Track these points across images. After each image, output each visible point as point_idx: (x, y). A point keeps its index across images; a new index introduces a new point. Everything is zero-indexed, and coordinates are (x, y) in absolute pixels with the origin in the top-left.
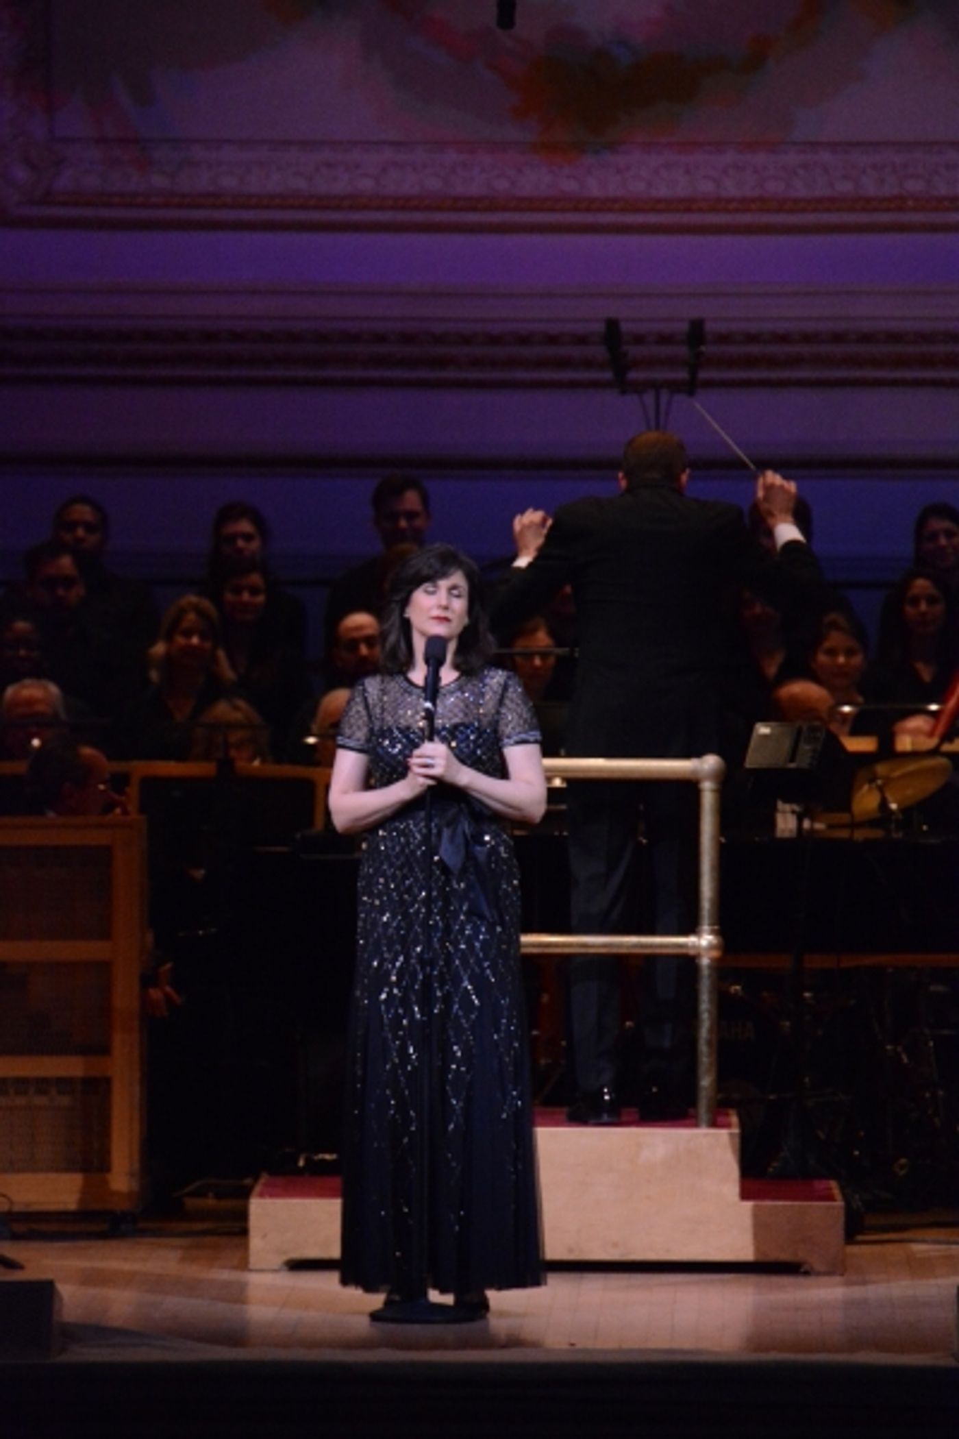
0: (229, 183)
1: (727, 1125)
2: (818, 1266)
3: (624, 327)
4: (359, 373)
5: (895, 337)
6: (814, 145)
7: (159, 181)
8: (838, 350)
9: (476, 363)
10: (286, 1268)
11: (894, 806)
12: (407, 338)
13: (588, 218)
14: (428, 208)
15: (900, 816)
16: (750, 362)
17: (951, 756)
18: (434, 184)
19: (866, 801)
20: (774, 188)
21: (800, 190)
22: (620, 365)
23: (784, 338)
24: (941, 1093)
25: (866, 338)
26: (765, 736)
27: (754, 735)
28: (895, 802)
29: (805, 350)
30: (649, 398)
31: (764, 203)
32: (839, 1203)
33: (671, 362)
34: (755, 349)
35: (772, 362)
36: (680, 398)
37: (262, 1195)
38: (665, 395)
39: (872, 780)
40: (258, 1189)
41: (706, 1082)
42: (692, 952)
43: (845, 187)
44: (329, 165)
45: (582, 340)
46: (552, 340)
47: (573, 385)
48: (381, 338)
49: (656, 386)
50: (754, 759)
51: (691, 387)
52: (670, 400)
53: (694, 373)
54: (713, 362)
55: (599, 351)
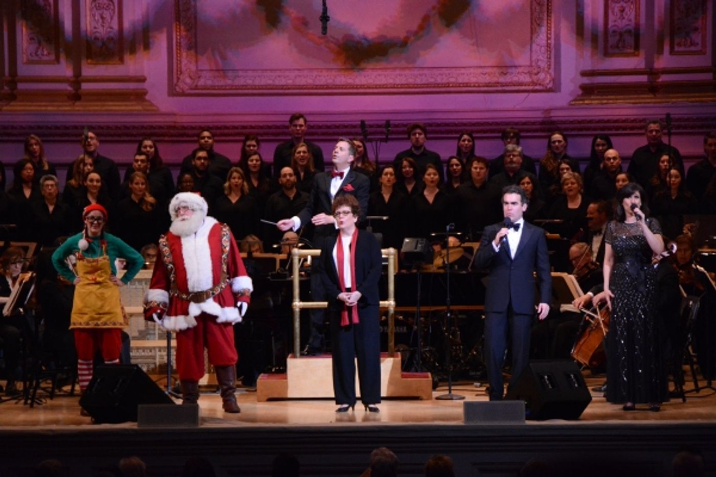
0: (250, 82)
1: (397, 357)
2: (425, 397)
3: (367, 123)
5: (447, 125)
6: (423, 68)
7: (229, 82)
9: (323, 134)
11: (447, 262)
13: (355, 91)
14: (309, 89)
17: (464, 248)
18: (310, 81)
19: (438, 261)
20: (411, 81)
21: (418, 81)
22: (365, 133)
24: (461, 347)
25: (439, 125)
26: (407, 243)
27: (404, 243)
30: (374, 143)
31: (408, 86)
32: (430, 379)
33: (382, 133)
36: (383, 144)
39: (440, 255)
41: (391, 344)
42: (386, 306)
43: (432, 80)
44: (279, 76)
45: (354, 127)
46: (346, 127)
49: (376, 140)
50: (404, 249)
51: (386, 140)
52: (380, 144)
53: (387, 136)
54: (393, 133)
55: (359, 130)
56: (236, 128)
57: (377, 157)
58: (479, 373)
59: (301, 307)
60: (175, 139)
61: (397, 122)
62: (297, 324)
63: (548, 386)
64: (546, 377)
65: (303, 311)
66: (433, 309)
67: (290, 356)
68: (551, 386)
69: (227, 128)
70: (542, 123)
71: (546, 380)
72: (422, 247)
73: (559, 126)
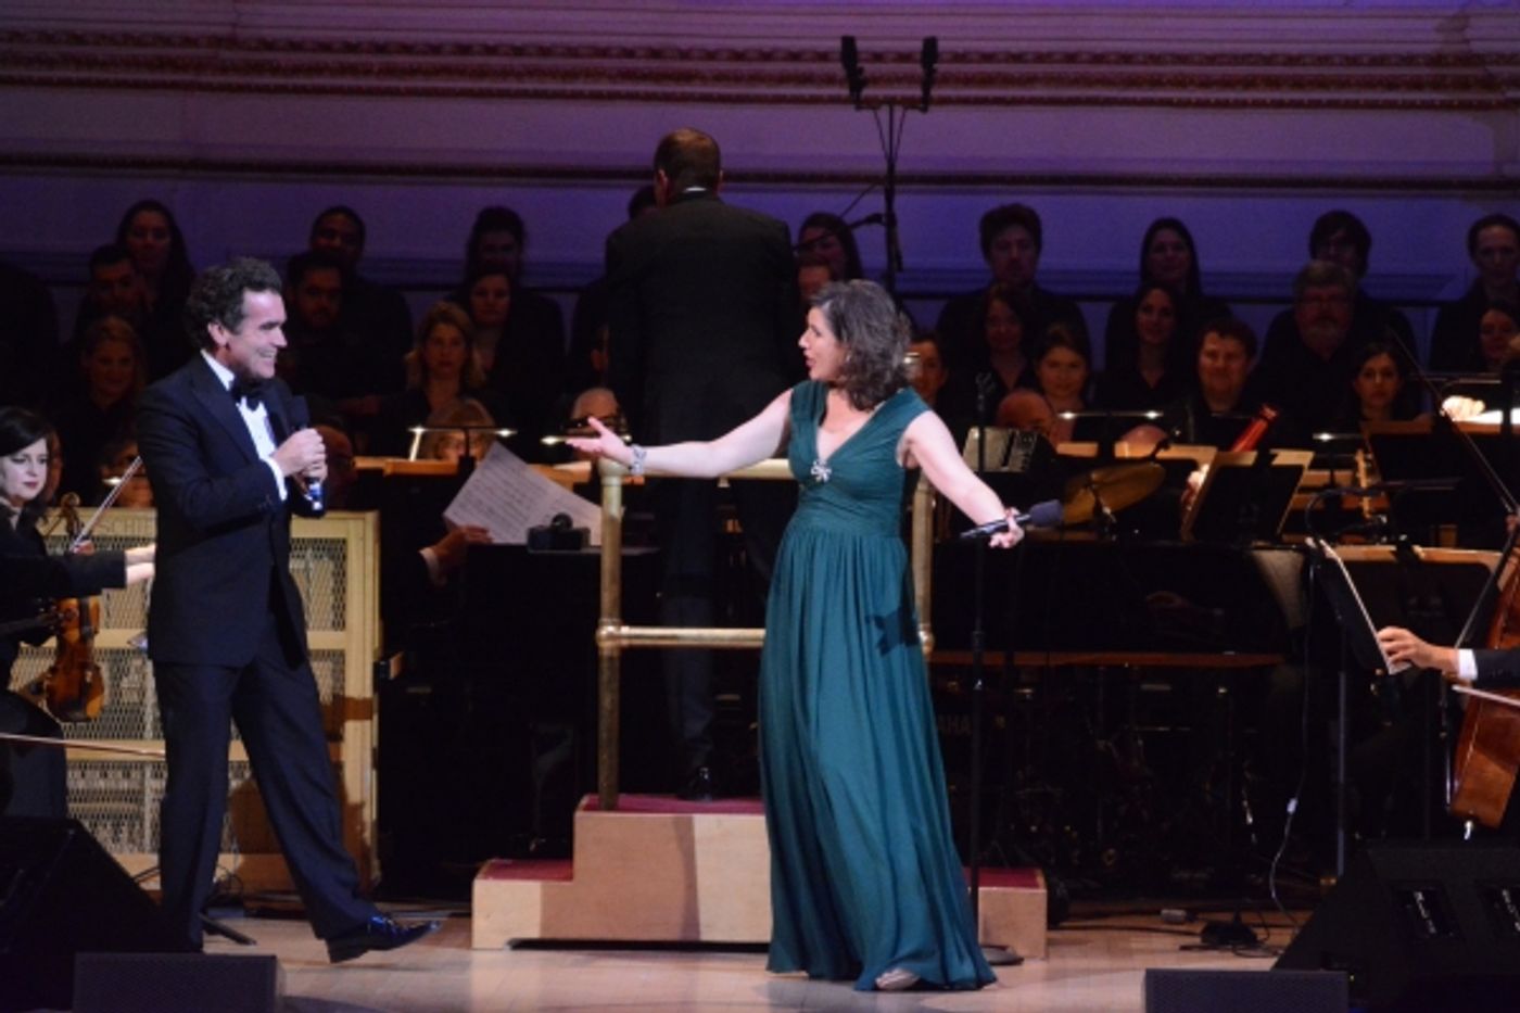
2: (1020, 950)
3: (861, 45)
4: (604, 86)
5: (1125, 58)
8: (1072, 69)
9: (720, 78)
10: (508, 947)
11: (1107, 511)
12: (655, 54)
15: (1114, 520)
16: (987, 80)
17: (1164, 462)
19: (1080, 504)
22: (856, 80)
23: (1017, 58)
25: (1098, 58)
28: (1110, 506)
29: (1039, 68)
30: (884, 112)
32: (1042, 892)
33: (908, 79)
34: (988, 68)
35: (1007, 80)
36: (914, 116)
37: (486, 876)
38: (898, 111)
39: (1088, 484)
40: (484, 869)
45: (823, 57)
46: (794, 56)
47: (814, 100)
48: (629, 53)
49: (891, 102)
51: (924, 103)
52: (904, 116)
53: (926, 91)
54: (947, 80)
55: (837, 68)
56: (435, 49)
57: (891, 160)
58: (1201, 875)
59: (625, 642)
60: (233, 79)
61: (960, 46)
62: (608, 700)
63: (1425, 929)
64: (1420, 897)
65: (632, 656)
66: (1058, 659)
67: (585, 801)
68: (1436, 925)
69: (406, 48)
70: (1437, 60)
71: (1421, 907)
72: (1026, 455)
73: (1493, 69)
